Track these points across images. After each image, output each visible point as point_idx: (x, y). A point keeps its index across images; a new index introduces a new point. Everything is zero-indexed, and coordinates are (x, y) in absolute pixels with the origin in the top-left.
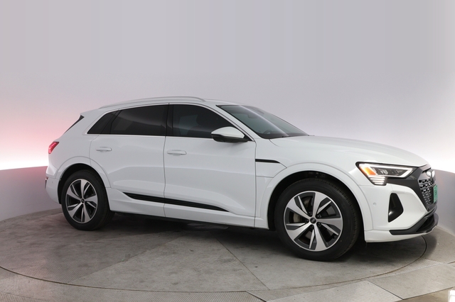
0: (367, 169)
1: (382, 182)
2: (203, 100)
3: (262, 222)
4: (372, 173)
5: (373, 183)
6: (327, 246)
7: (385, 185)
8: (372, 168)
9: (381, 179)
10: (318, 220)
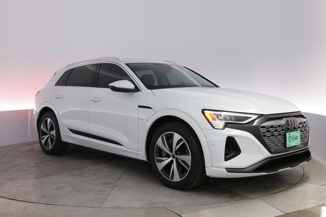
0: (210, 114)
1: (221, 127)
2: (119, 60)
3: (142, 155)
4: (214, 119)
5: (214, 127)
6: (181, 178)
7: (223, 129)
8: (214, 114)
9: (221, 124)
10: (176, 156)
